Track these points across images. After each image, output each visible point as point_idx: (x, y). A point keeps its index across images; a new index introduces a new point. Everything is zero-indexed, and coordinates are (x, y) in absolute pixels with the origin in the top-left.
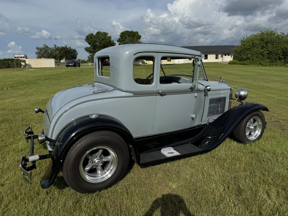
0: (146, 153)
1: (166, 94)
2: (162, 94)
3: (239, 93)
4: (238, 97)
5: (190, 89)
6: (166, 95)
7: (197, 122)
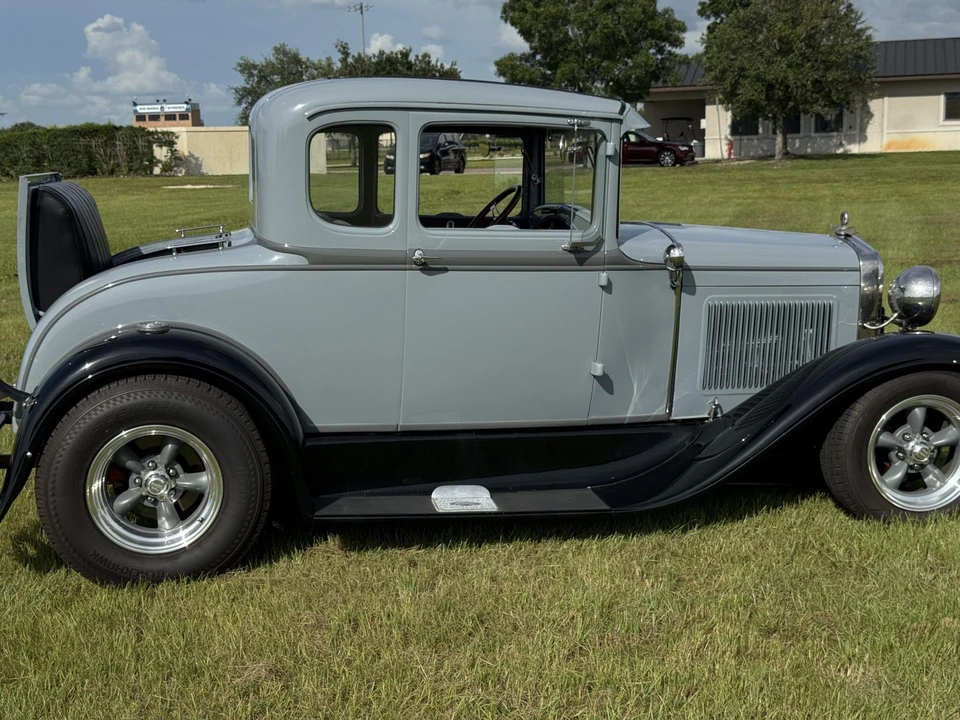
0: (368, 495)
1: (449, 267)
2: (427, 267)
3: (903, 290)
4: (897, 308)
5: (572, 256)
6: (446, 270)
7: (638, 404)
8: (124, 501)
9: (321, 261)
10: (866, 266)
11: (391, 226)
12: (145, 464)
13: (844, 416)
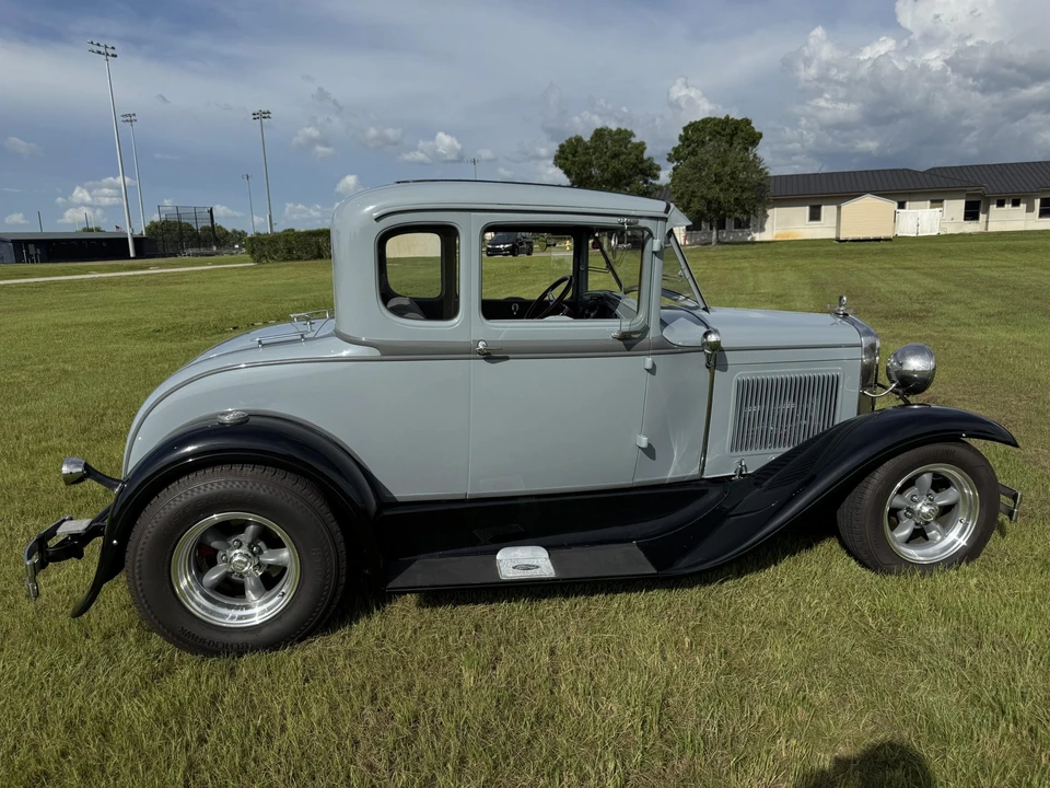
0: (440, 556)
1: (510, 356)
2: (490, 356)
3: (901, 364)
4: (894, 378)
5: (621, 343)
6: (508, 358)
7: (677, 466)
8: (213, 576)
9: (392, 352)
10: (865, 341)
11: (456, 320)
12: (231, 542)
13: (864, 483)
